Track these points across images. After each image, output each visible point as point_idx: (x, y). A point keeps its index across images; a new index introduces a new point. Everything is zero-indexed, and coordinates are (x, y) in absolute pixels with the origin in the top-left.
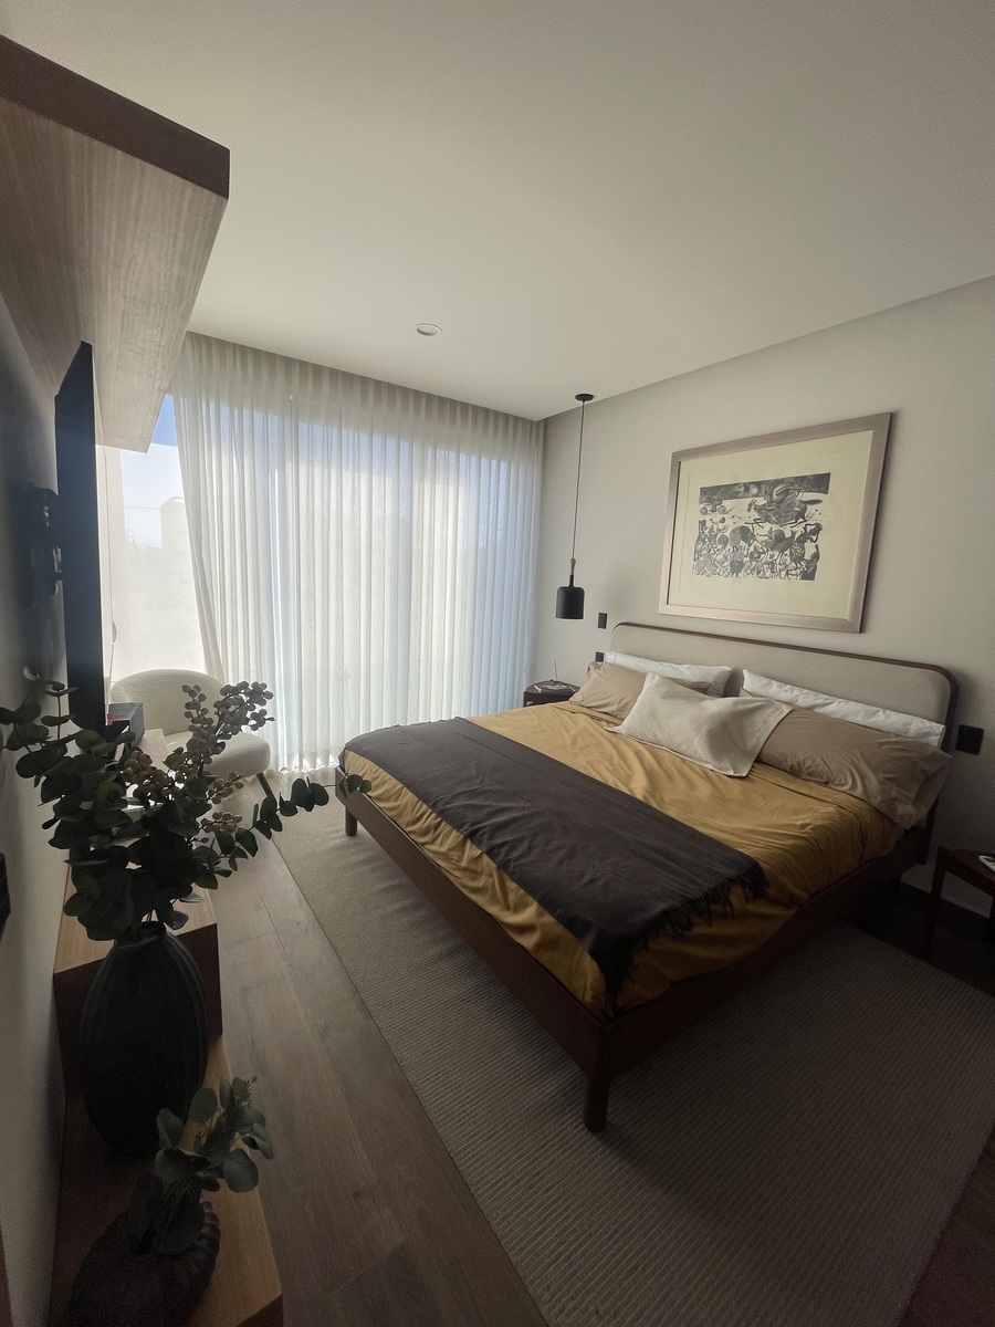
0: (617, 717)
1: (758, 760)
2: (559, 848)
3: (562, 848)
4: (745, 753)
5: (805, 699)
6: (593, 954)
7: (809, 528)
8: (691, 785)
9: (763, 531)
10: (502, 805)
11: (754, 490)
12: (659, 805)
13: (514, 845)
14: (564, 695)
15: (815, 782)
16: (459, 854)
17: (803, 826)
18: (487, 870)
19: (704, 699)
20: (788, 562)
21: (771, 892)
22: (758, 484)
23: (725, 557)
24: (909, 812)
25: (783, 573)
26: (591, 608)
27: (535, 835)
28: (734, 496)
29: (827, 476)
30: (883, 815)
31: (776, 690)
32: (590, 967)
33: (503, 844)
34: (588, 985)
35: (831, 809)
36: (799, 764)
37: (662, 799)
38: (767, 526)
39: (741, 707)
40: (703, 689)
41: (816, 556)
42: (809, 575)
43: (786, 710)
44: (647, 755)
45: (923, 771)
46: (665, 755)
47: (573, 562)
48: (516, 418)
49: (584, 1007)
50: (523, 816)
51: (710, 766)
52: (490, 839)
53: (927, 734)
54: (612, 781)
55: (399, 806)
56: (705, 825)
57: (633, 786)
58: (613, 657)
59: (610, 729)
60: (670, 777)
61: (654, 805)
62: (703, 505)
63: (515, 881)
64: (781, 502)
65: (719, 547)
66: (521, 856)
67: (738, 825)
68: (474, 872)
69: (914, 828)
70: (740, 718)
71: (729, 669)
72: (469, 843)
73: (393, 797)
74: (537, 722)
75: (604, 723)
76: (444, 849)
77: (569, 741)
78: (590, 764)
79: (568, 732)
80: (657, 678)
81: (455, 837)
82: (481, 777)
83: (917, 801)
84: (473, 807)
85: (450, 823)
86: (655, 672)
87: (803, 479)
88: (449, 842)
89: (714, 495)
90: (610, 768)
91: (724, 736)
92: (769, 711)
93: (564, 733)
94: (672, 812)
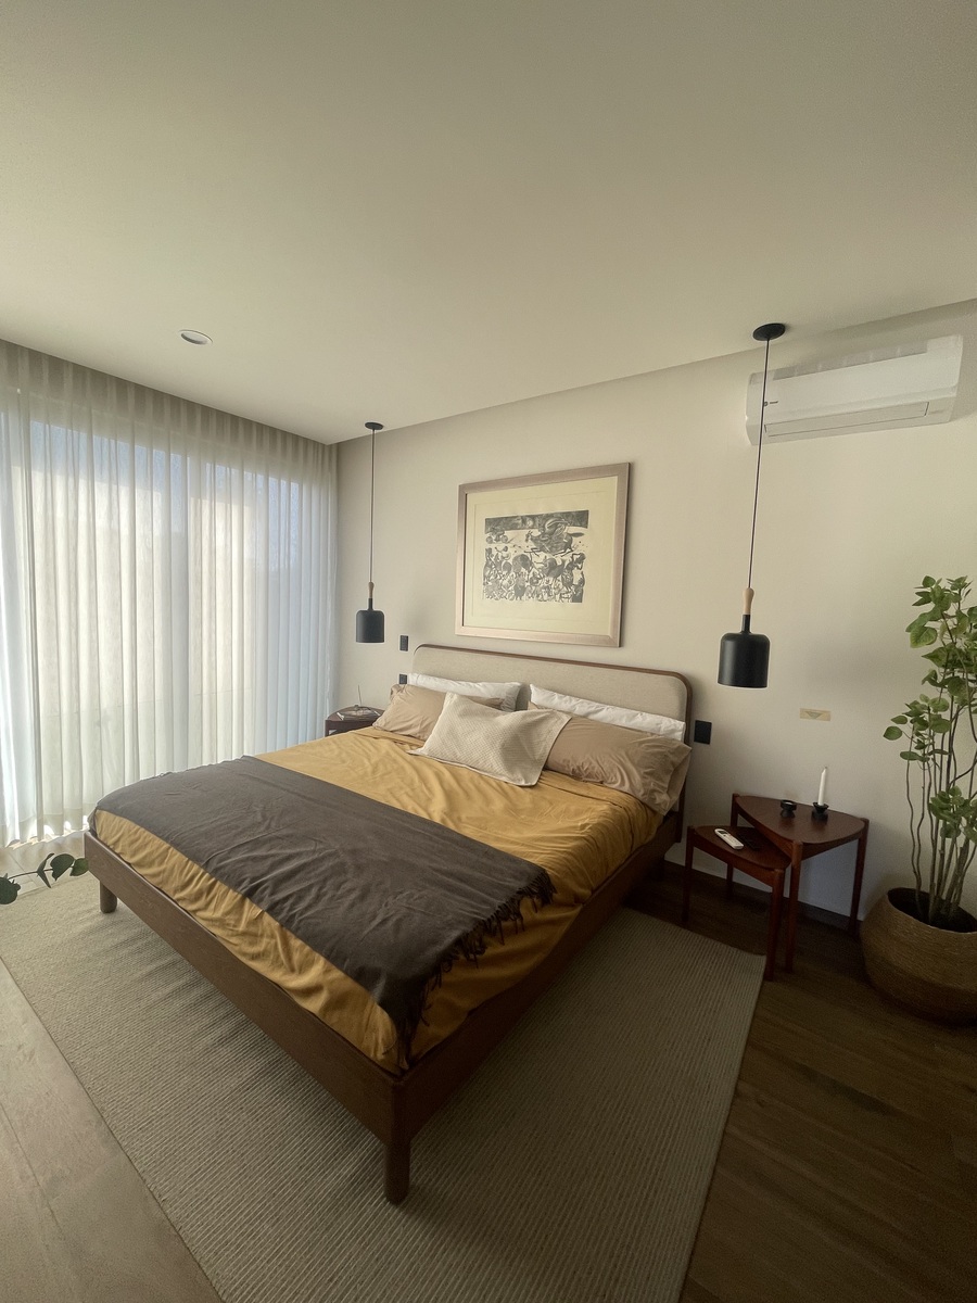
0: (419, 739)
1: (546, 768)
2: (350, 891)
3: (354, 889)
4: (535, 762)
5: (581, 707)
6: (384, 1004)
7: (575, 557)
8: (488, 801)
9: (540, 559)
10: (289, 851)
11: (530, 523)
12: (456, 826)
13: (300, 896)
14: (367, 721)
15: (593, 782)
16: (237, 917)
17: (583, 827)
18: (269, 932)
19: (498, 715)
20: (561, 586)
21: (557, 896)
22: (533, 517)
23: (510, 582)
24: (665, 801)
25: (557, 597)
26: (392, 630)
27: (325, 880)
28: (514, 527)
29: (586, 513)
30: (646, 806)
31: (557, 701)
32: (381, 1020)
33: (286, 899)
34: (380, 1041)
35: (605, 807)
36: (578, 767)
37: (459, 819)
38: (543, 555)
39: (529, 720)
40: (497, 705)
41: (582, 582)
42: (578, 598)
43: (566, 719)
44: (447, 775)
45: (673, 763)
46: (464, 773)
47: (371, 586)
48: (306, 441)
49: (376, 1065)
50: (313, 861)
51: (504, 779)
52: (272, 894)
53: (673, 731)
54: (411, 807)
55: (164, 871)
56: (498, 839)
57: (431, 809)
58: (415, 678)
59: (412, 752)
60: (467, 793)
61: (451, 826)
62: (488, 535)
63: (299, 937)
64: (551, 534)
65: (504, 573)
66: (307, 909)
67: (529, 834)
68: (252, 936)
69: (671, 813)
70: (528, 730)
71: (519, 684)
72: (248, 901)
73: (156, 862)
74: (336, 752)
75: (407, 746)
76: (218, 914)
77: (369, 770)
78: (391, 791)
79: (369, 760)
80: (455, 697)
81: (232, 897)
82: (267, 823)
83: (669, 790)
84: (254, 859)
85: (225, 882)
86: (453, 690)
87: (567, 514)
88: (223, 906)
89: (497, 526)
90: (411, 794)
91: (516, 748)
92: (552, 721)
93: (366, 761)
94: (469, 831)
